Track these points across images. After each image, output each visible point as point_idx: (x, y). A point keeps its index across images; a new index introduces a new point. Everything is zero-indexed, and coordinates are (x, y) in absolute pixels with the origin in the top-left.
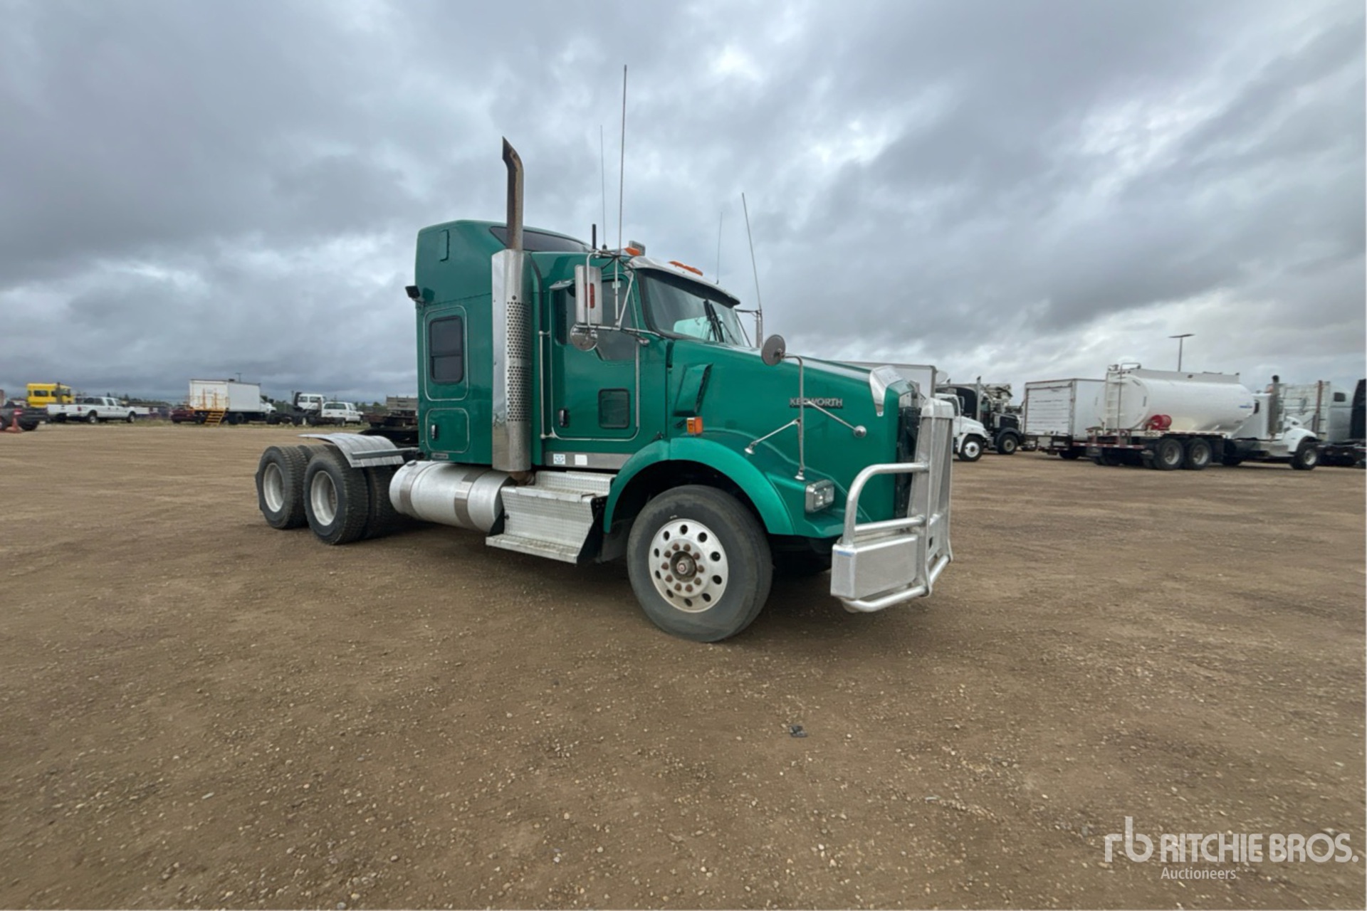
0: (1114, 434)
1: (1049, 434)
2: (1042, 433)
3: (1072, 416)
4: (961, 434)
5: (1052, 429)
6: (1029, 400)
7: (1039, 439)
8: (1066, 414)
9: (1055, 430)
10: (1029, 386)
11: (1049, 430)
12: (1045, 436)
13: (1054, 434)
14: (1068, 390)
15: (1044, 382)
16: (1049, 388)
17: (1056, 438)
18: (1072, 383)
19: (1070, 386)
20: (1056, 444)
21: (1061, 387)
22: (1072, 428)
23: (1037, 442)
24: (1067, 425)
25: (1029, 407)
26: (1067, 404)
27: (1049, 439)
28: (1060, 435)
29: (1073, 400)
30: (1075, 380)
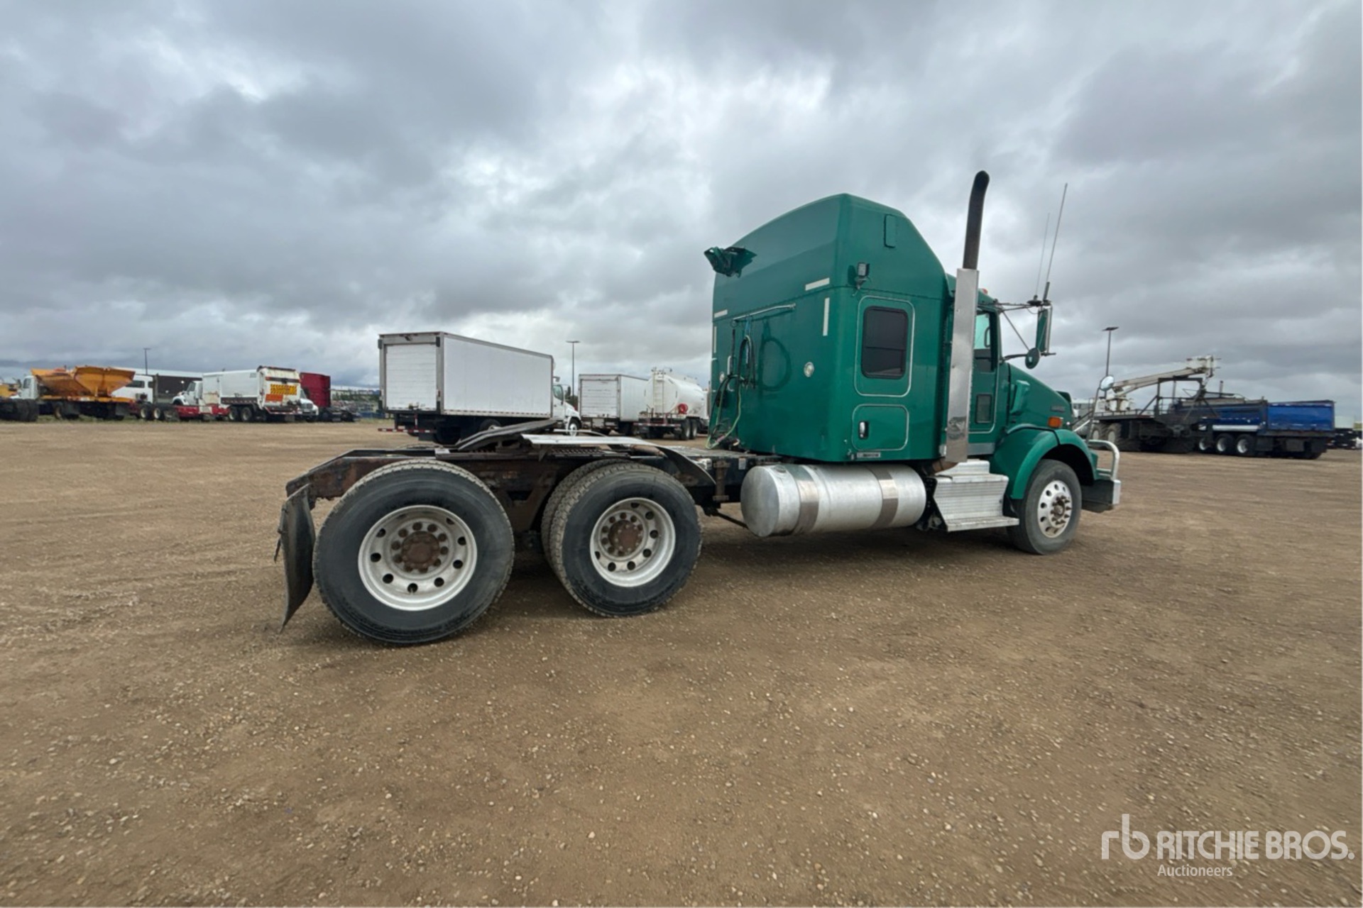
0: (661, 417)
1: (601, 416)
2: (595, 416)
3: (619, 402)
4: (567, 417)
5: (603, 412)
6: (583, 389)
7: (594, 420)
8: (614, 401)
9: (606, 413)
10: (582, 377)
11: (601, 413)
12: (599, 418)
13: (606, 416)
14: (615, 383)
15: (595, 375)
16: (600, 380)
17: (608, 420)
18: (617, 378)
19: (617, 380)
20: (608, 424)
21: (609, 380)
22: (619, 412)
23: (592, 423)
24: (615, 409)
25: (583, 394)
26: (614, 393)
27: (602, 421)
28: (610, 417)
29: (619, 391)
30: (620, 375)
